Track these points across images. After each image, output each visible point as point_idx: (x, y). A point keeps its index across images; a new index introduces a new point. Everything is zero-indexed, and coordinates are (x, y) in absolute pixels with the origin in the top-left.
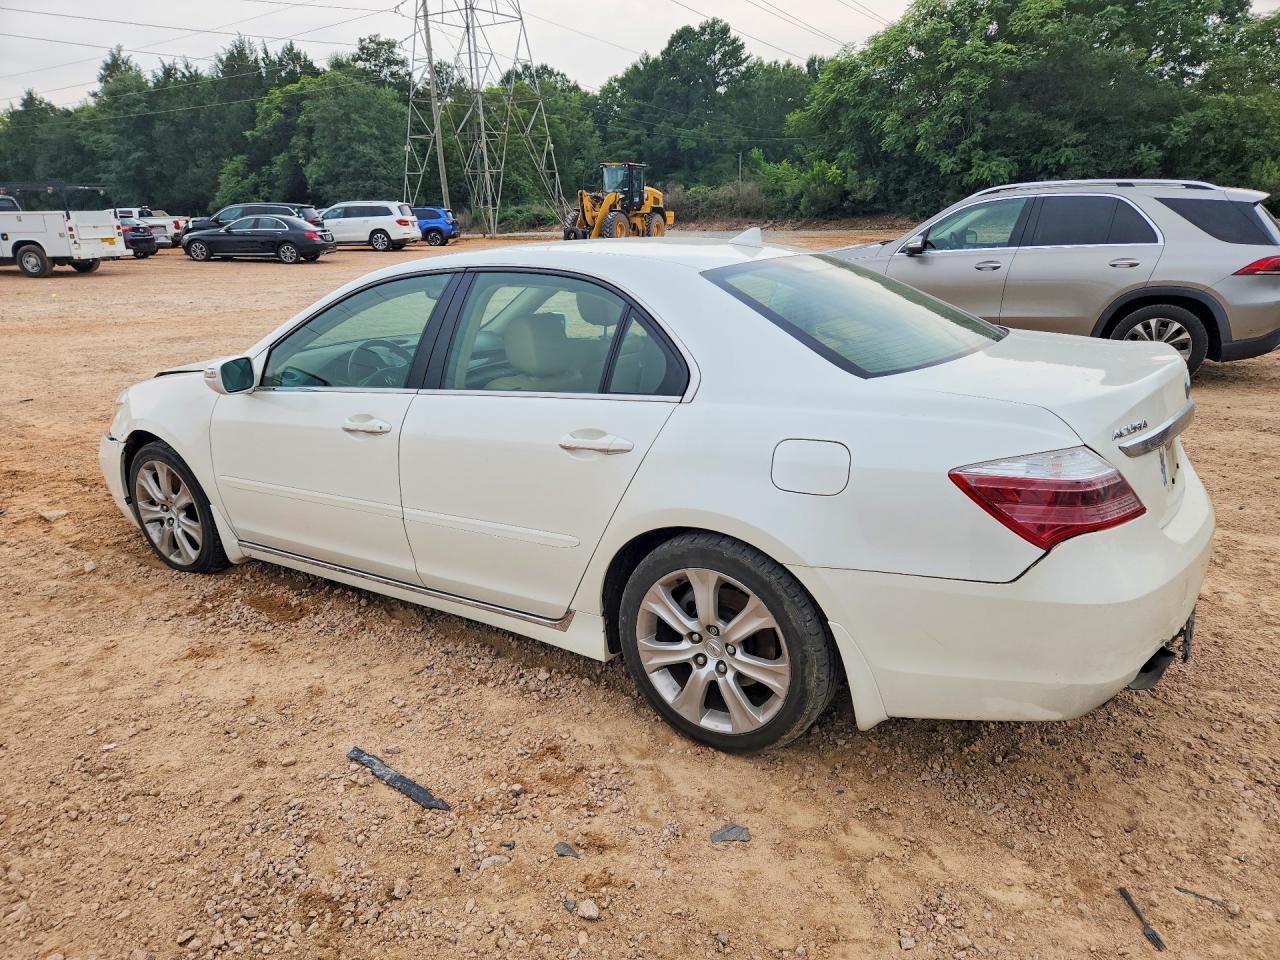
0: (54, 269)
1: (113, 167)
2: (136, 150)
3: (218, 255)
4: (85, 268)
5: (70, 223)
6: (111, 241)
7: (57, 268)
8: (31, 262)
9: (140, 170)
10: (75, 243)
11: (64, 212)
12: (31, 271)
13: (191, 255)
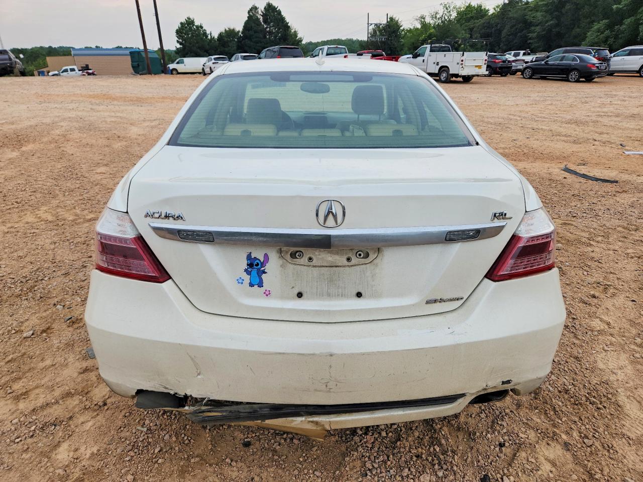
0: (451, 79)
1: (537, 29)
2: (551, 20)
3: (538, 76)
4: (467, 79)
5: (463, 58)
6: (479, 67)
7: (454, 79)
8: (444, 76)
9: (550, 31)
10: (462, 67)
11: (462, 53)
12: (443, 80)
13: (523, 76)
